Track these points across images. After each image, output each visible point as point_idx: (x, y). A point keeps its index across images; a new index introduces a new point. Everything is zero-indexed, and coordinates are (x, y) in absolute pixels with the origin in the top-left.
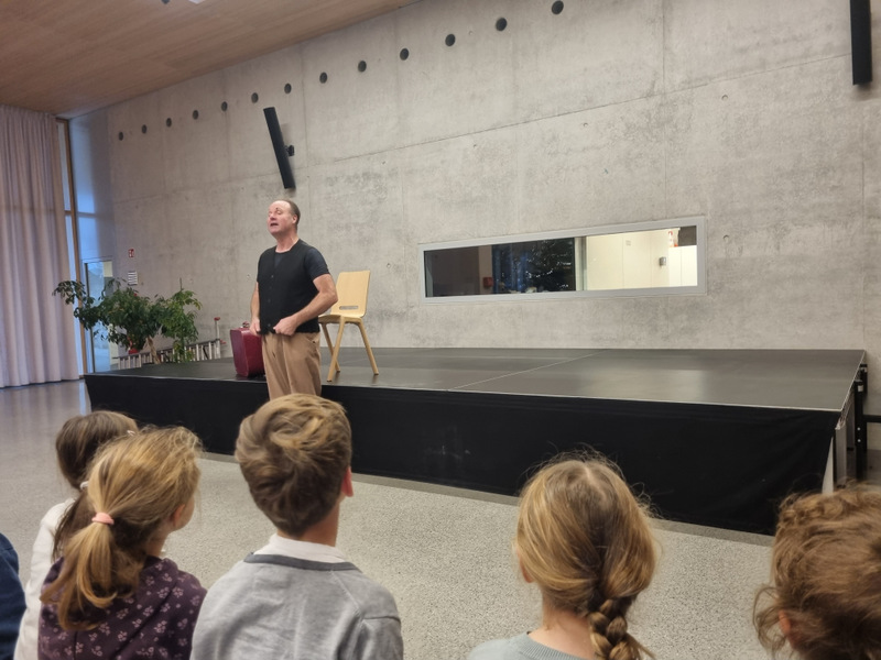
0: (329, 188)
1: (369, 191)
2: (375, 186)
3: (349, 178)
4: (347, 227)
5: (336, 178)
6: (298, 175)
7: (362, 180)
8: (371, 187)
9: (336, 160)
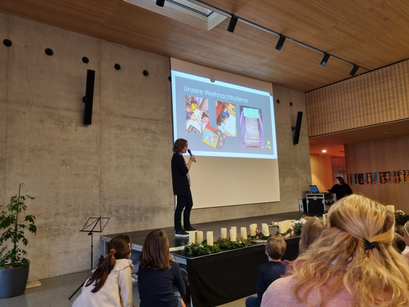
0: (118, 132)
1: (148, 139)
2: (152, 138)
3: (134, 129)
4: (132, 157)
5: (124, 126)
6: (94, 117)
7: (143, 132)
8: (149, 138)
9: (124, 116)
